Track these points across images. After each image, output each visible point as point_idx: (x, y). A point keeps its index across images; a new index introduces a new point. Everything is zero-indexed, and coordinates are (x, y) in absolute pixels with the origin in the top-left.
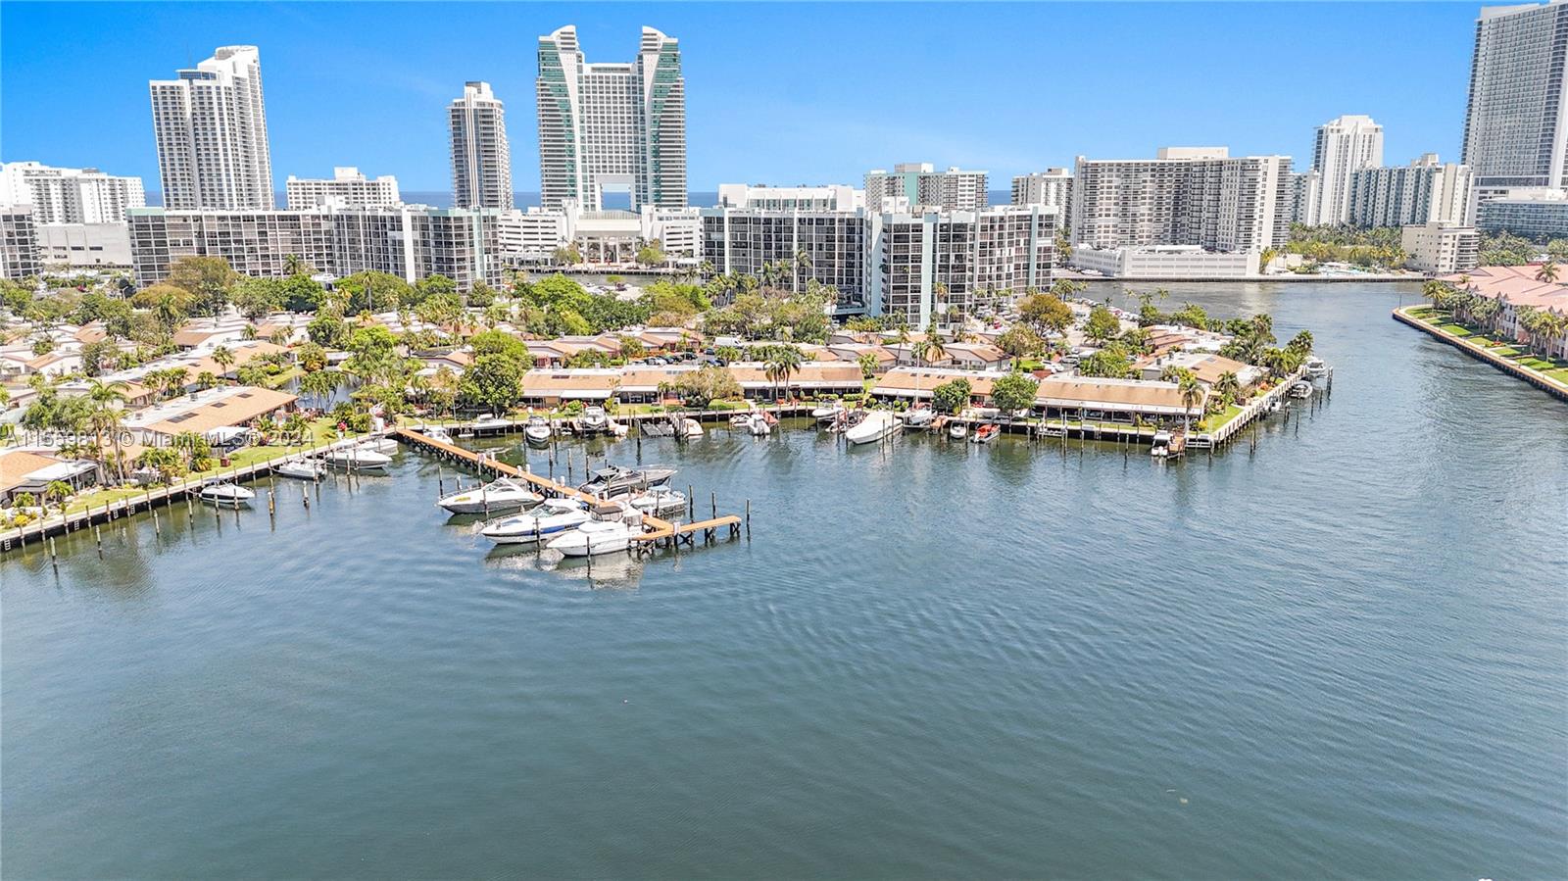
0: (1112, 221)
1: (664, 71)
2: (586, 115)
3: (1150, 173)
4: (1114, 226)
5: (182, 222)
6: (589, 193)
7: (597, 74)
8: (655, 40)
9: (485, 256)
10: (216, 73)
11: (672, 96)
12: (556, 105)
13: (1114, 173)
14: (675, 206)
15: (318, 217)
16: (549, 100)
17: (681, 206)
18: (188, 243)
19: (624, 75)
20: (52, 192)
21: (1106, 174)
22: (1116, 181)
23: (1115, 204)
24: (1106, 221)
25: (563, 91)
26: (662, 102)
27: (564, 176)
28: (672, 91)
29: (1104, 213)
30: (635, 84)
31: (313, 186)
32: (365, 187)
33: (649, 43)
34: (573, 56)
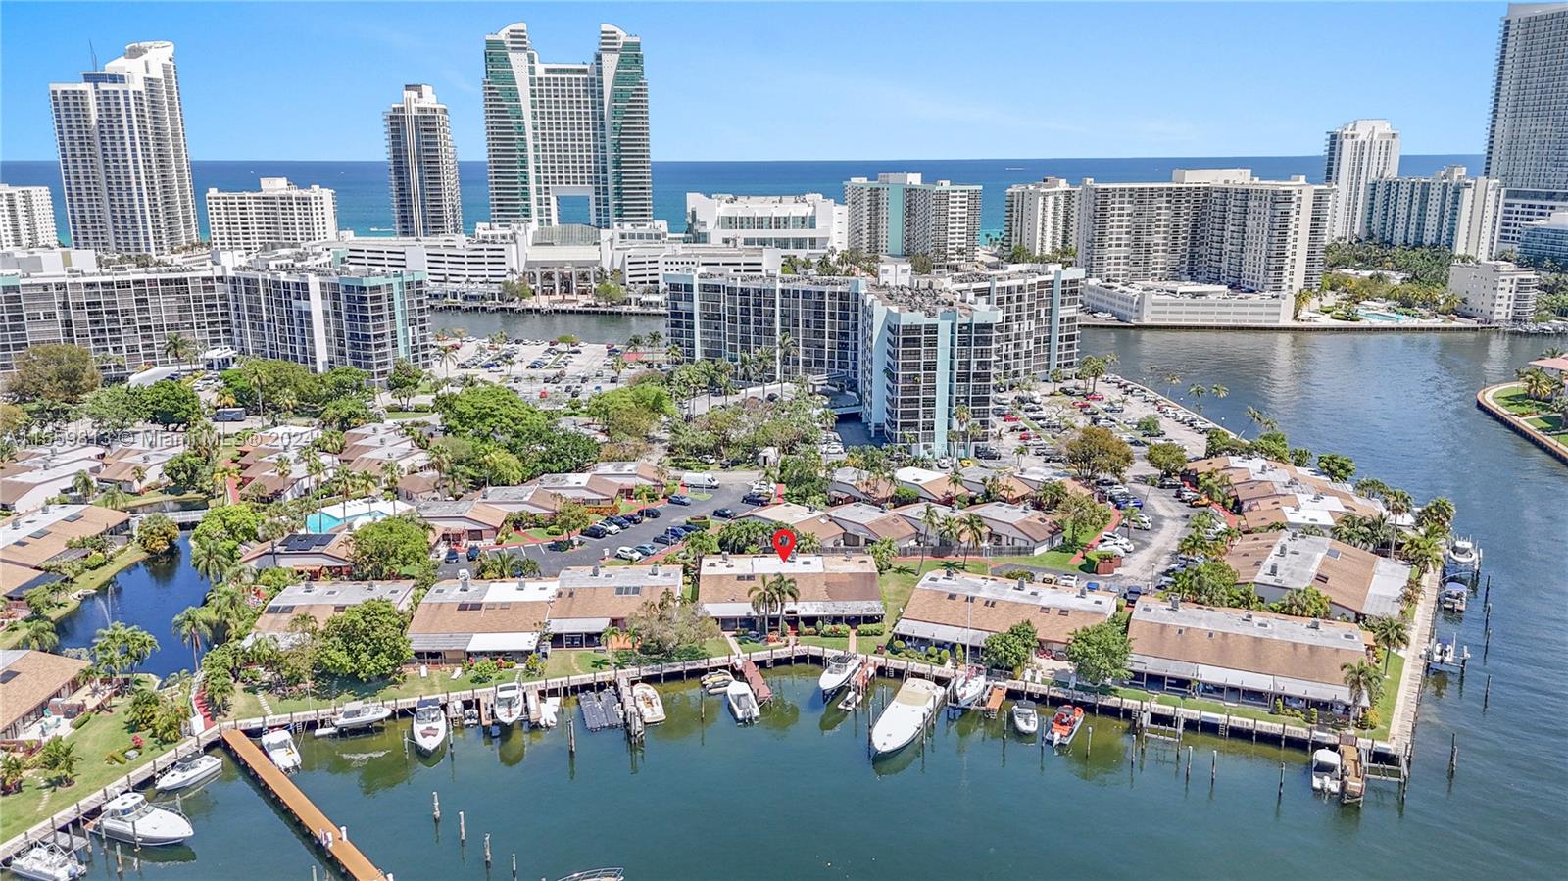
0: (1124, 251)
1: (624, 73)
2: (539, 121)
3: (1165, 199)
4: (1125, 257)
5: (41, 291)
6: (544, 207)
7: (551, 76)
8: (615, 38)
9: (410, 329)
10: (126, 75)
11: (634, 101)
12: (506, 111)
13: (1127, 199)
14: (640, 221)
15: (210, 279)
16: (499, 106)
17: (644, 221)
18: (50, 316)
19: (581, 76)
21: (1117, 199)
22: (1129, 208)
23: (1127, 233)
24: (1117, 252)
25: (514, 95)
26: (622, 107)
27: (516, 189)
28: (634, 95)
29: (1114, 242)
30: (594, 86)
31: (236, 201)
32: (294, 202)
33: (608, 42)
34: (524, 56)
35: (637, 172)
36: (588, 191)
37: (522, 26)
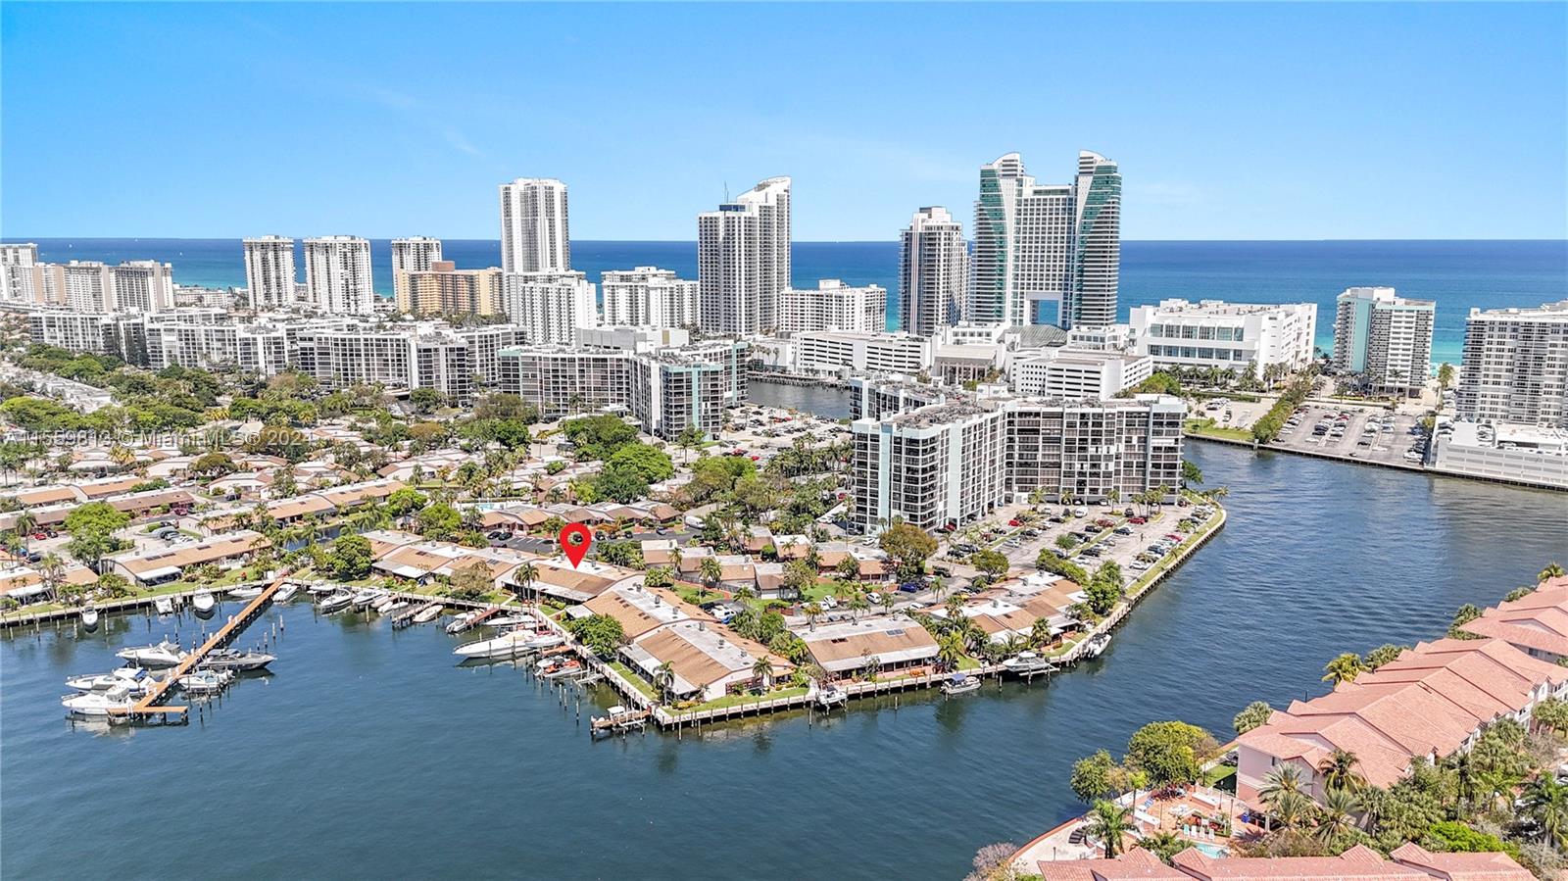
0: (1503, 390)
1: (1095, 193)
2: (1022, 235)
4: (1505, 397)
6: (1018, 309)
7: (1038, 197)
8: (1092, 163)
10: (746, 205)
11: (1102, 218)
12: (991, 228)
14: (1096, 324)
16: (986, 224)
17: (1102, 324)
19: (1061, 197)
20: (640, 295)
23: (1508, 370)
24: (1493, 389)
25: (999, 215)
26: (1091, 223)
27: (993, 293)
30: (1071, 203)
33: (1085, 167)
34: (1013, 182)
35: (1098, 281)
36: (1057, 296)
37: (1017, 156)
